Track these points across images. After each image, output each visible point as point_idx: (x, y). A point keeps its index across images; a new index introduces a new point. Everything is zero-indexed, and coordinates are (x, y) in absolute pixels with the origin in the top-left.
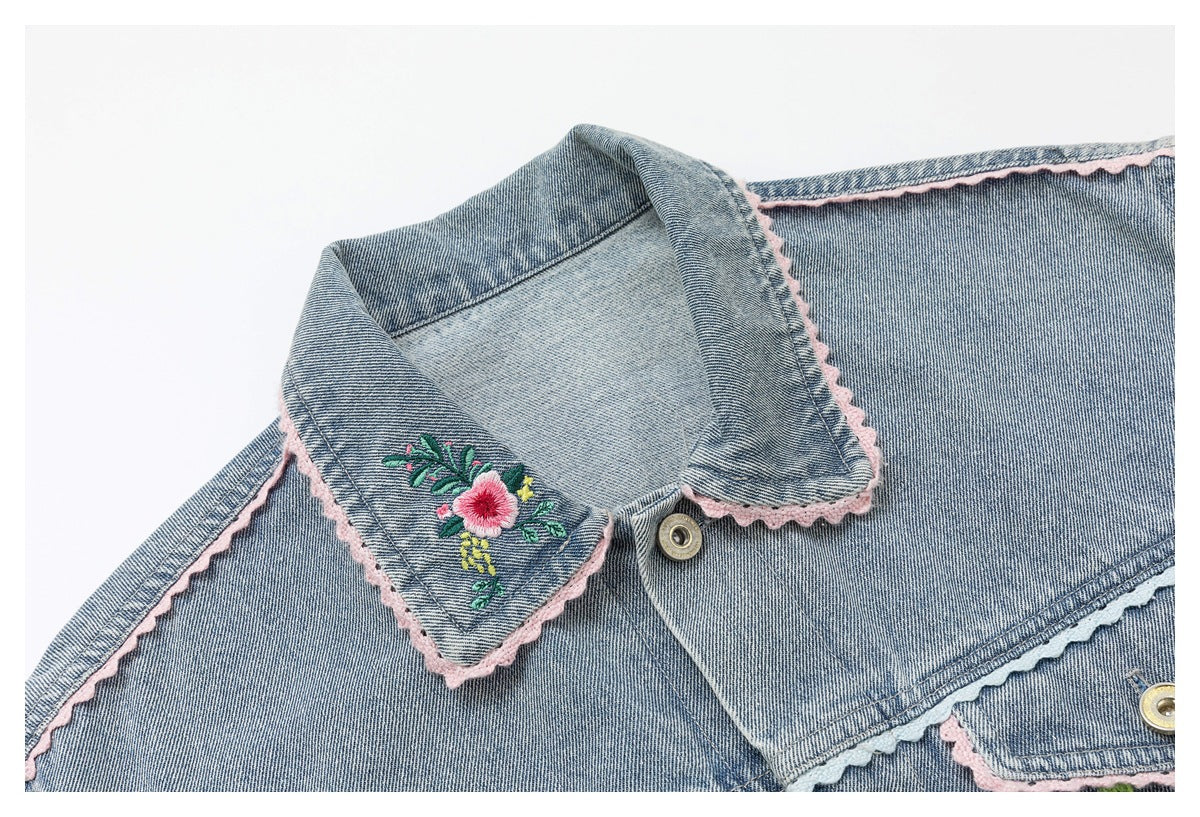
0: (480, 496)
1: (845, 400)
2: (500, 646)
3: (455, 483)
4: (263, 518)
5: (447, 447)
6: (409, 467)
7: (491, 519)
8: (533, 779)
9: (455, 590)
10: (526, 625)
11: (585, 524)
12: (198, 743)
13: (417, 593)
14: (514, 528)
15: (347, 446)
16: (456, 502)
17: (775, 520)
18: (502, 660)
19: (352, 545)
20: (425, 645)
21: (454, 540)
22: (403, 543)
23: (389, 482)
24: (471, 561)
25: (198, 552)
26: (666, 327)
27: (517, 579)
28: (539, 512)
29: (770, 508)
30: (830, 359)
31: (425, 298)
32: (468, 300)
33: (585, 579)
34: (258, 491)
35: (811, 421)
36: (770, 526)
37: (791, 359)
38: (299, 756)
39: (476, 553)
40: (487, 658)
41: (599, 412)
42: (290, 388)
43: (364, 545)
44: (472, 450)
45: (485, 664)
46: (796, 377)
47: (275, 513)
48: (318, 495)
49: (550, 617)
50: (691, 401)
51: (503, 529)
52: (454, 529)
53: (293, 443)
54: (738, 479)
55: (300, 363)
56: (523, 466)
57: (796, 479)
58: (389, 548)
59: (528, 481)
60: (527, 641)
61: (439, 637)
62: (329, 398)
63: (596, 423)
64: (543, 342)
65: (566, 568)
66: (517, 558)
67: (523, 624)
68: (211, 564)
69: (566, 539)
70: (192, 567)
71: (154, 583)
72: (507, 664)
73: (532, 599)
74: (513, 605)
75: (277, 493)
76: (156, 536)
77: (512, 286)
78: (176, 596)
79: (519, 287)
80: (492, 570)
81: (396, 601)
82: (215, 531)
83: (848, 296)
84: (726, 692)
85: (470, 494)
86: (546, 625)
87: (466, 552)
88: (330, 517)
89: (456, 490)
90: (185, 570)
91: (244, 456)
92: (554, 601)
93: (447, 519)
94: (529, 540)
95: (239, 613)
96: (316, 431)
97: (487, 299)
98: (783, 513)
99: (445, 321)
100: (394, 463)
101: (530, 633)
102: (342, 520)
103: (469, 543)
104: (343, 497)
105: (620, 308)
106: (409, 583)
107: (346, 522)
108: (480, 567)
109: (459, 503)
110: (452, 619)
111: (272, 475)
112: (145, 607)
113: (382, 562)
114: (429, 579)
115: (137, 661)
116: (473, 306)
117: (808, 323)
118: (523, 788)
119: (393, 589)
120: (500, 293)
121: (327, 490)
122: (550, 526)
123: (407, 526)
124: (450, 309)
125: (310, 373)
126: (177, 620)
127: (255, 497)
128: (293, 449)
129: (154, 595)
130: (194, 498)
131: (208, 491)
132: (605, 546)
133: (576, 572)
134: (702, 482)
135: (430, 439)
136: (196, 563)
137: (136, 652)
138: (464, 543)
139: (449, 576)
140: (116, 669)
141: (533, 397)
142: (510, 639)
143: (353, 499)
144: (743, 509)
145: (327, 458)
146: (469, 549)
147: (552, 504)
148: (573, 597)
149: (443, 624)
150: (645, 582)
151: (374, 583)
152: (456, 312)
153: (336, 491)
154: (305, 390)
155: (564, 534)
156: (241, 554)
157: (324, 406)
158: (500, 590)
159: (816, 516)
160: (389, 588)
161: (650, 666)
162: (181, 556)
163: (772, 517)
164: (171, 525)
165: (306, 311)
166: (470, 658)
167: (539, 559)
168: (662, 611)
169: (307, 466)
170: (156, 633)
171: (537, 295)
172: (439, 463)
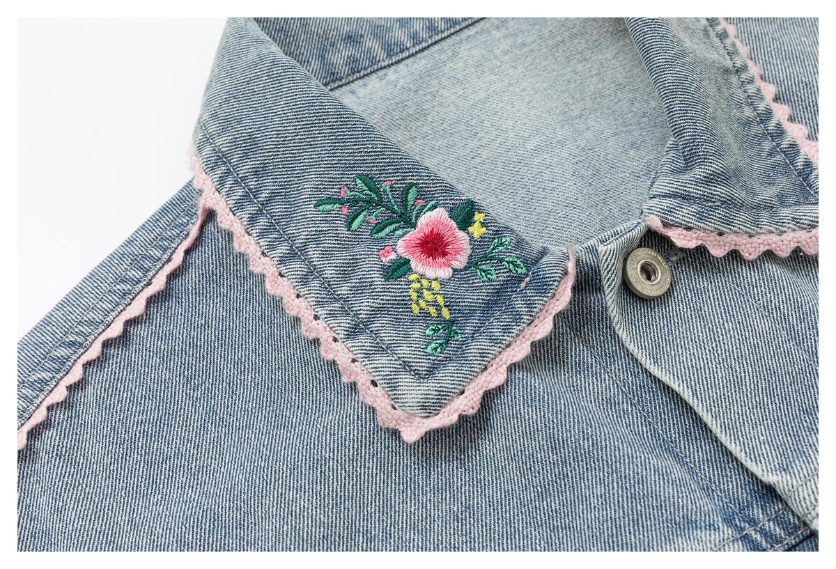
0: (426, 236)
1: (801, 135)
2: (463, 392)
3: (397, 225)
4: (179, 281)
5: (386, 186)
6: (345, 211)
7: (440, 260)
8: (510, 537)
9: (407, 335)
10: (490, 370)
11: (545, 259)
12: (122, 519)
13: (364, 341)
14: (466, 268)
15: (273, 195)
16: (400, 243)
17: (751, 250)
18: (466, 408)
19: (285, 297)
20: (377, 398)
21: (402, 282)
22: (344, 290)
23: (324, 227)
24: (423, 304)
25: (110, 318)
26: (595, 80)
27: (474, 321)
28: (494, 249)
29: (745, 236)
30: (777, 99)
31: (339, 58)
32: (384, 61)
33: (551, 318)
34: (172, 254)
35: (770, 155)
36: (746, 255)
37: (741, 95)
38: (240, 525)
39: (428, 295)
40: (449, 407)
41: (537, 161)
42: (204, 140)
43: (298, 296)
44: (414, 189)
45: (446, 414)
46: (748, 112)
47: (192, 275)
48: (242, 249)
49: (515, 360)
50: (634, 145)
51: (455, 270)
52: (400, 272)
53: (212, 198)
54: (710, 204)
55: (214, 115)
56: (472, 202)
57: (769, 207)
58: (329, 295)
59: (478, 217)
60: (492, 386)
61: (393, 386)
62: (250, 145)
63: (535, 171)
64: (466, 99)
65: (530, 306)
66: (474, 298)
67: (486, 368)
68: (125, 331)
69: (527, 275)
70: (104, 334)
71: (62, 352)
72: (471, 412)
73: (494, 341)
74: (474, 348)
75: (194, 255)
76: (61, 306)
77: (429, 46)
78: (88, 364)
79: (436, 47)
80: (446, 313)
81: (339, 352)
82: (128, 297)
83: (786, 39)
84: (725, 427)
85: (414, 235)
86: (512, 368)
87: (416, 294)
88: (257, 270)
89: (399, 232)
90: (96, 338)
91: (154, 220)
92: (518, 342)
93: (392, 261)
94: (485, 278)
95: (159, 380)
96: (236, 182)
97: (403, 59)
98: (759, 241)
99: (361, 82)
100: (328, 207)
101: (495, 377)
102: (271, 272)
103: (419, 284)
104: (271, 247)
105: (544, 64)
106: (354, 331)
107: (277, 274)
108: (432, 311)
109: (403, 245)
110: (406, 365)
111: (187, 235)
112: (54, 377)
113: (321, 312)
114: (376, 325)
115: (48, 433)
116: (389, 66)
117: (750, 64)
118: (500, 547)
119: (335, 340)
120: (417, 53)
121: (252, 242)
122: (508, 262)
123: (346, 272)
124: (365, 69)
125: (226, 124)
126: (90, 389)
127: (169, 260)
128: (211, 204)
129: (63, 365)
130: (102, 265)
131: (118, 257)
132: (570, 282)
133: (541, 310)
134: (670, 211)
135: (366, 179)
136: (109, 329)
137: (46, 425)
138: (413, 285)
139: (398, 321)
140: (25, 442)
141: (461, 152)
142: (473, 385)
143: (284, 249)
144: (718, 237)
145: (251, 209)
146: (419, 292)
147: (508, 239)
148: (539, 337)
149: (396, 371)
150: (616, 321)
151: (312, 336)
152: (372, 72)
153: (263, 242)
154: (222, 142)
155: (524, 270)
156: (157, 318)
157: (245, 155)
158: (457, 333)
159: (793, 246)
160: (331, 339)
161: (630, 409)
162: (91, 323)
163: (748, 246)
164: (77, 294)
165: (218, 64)
166: (430, 408)
167: (498, 298)
168: (636, 350)
169: (226, 220)
170: (66, 404)
171: (455, 54)
172: (377, 205)
